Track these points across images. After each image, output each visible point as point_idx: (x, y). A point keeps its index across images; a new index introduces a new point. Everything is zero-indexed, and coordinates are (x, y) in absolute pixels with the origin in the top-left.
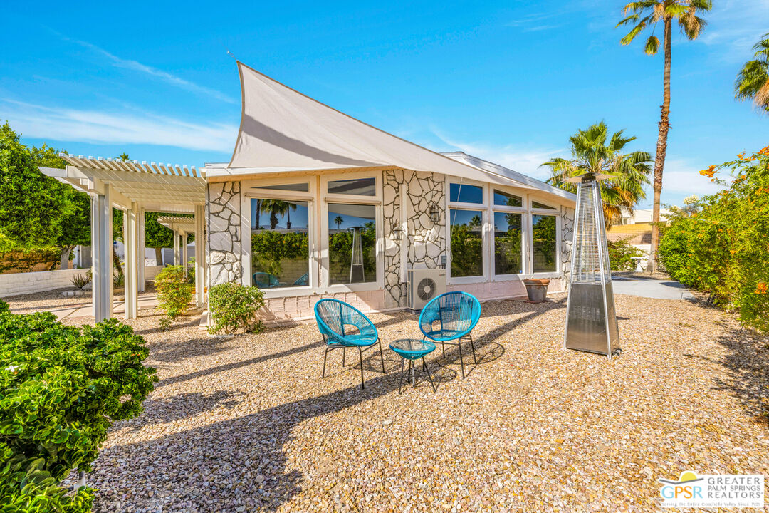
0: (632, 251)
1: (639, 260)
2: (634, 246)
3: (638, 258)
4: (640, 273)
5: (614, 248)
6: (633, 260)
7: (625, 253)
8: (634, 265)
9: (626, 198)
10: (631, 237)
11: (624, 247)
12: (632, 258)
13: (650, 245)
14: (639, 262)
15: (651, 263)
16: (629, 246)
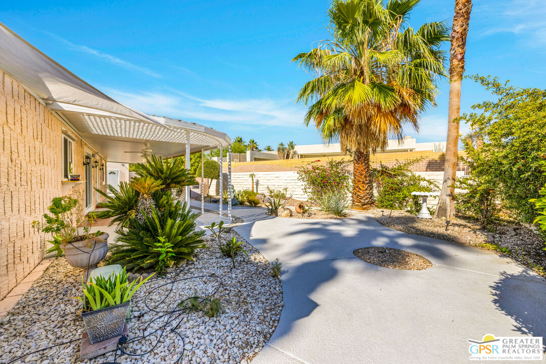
0: (415, 182)
1: (425, 198)
2: (417, 174)
3: (422, 193)
4: (427, 220)
5: (390, 176)
6: (415, 197)
7: (405, 184)
8: (418, 207)
9: (406, 96)
10: (414, 162)
11: (404, 175)
12: (414, 193)
13: (443, 173)
14: (425, 201)
15: (444, 203)
16: (410, 174)
